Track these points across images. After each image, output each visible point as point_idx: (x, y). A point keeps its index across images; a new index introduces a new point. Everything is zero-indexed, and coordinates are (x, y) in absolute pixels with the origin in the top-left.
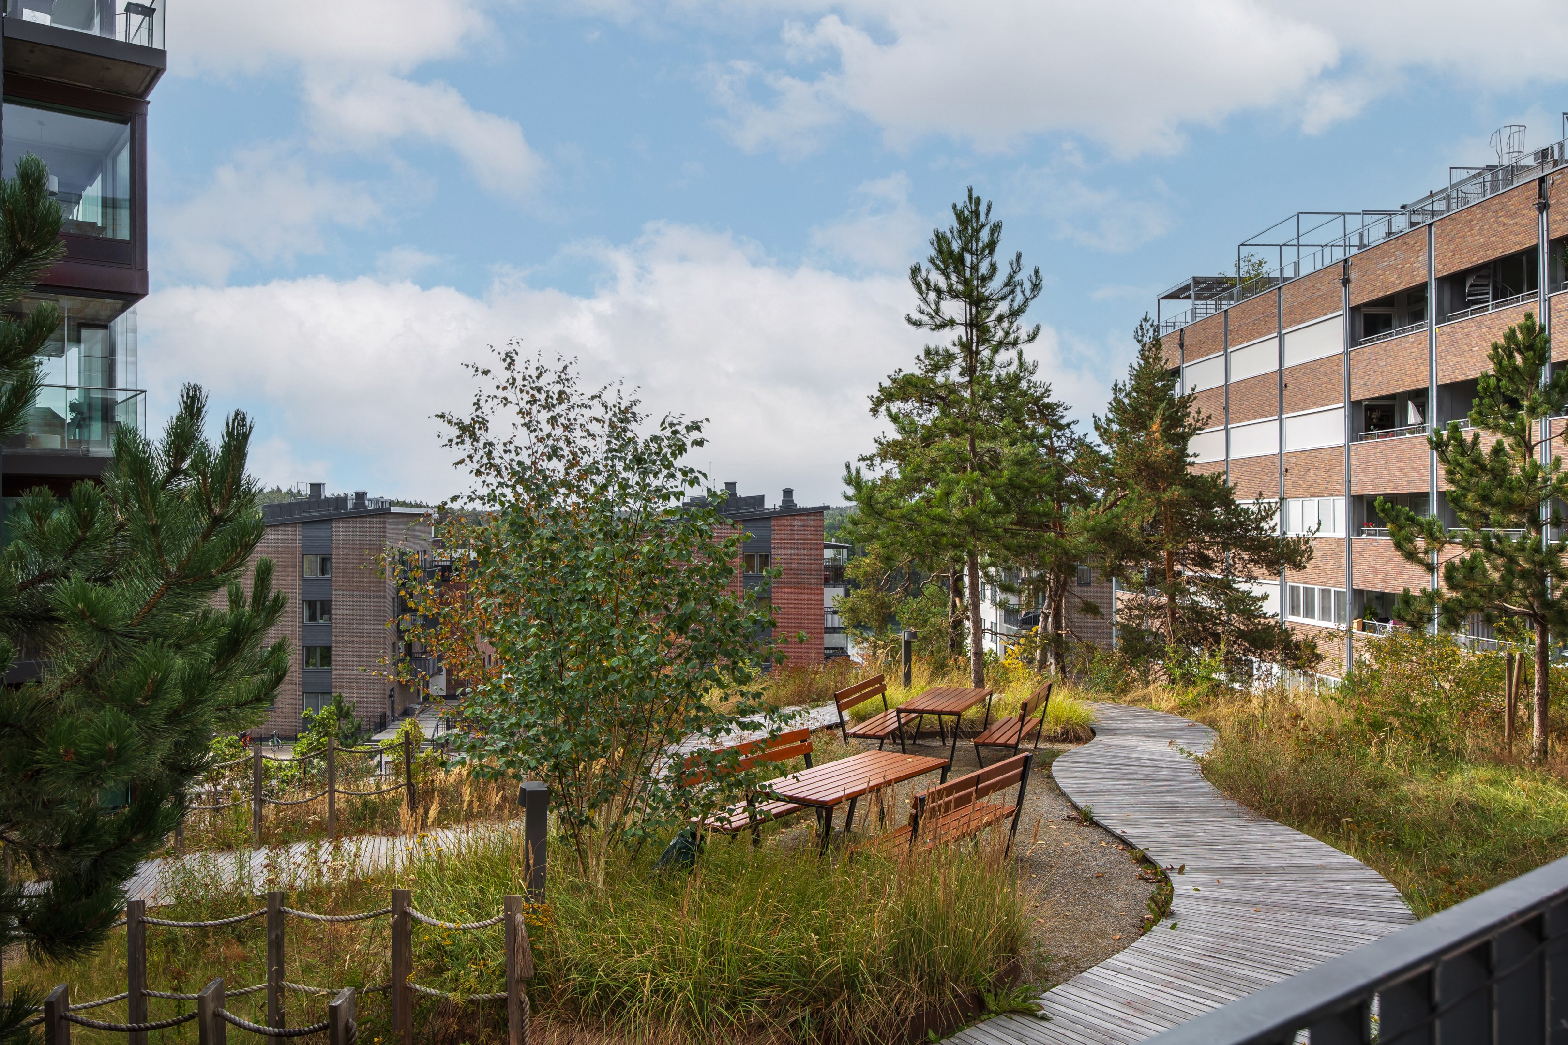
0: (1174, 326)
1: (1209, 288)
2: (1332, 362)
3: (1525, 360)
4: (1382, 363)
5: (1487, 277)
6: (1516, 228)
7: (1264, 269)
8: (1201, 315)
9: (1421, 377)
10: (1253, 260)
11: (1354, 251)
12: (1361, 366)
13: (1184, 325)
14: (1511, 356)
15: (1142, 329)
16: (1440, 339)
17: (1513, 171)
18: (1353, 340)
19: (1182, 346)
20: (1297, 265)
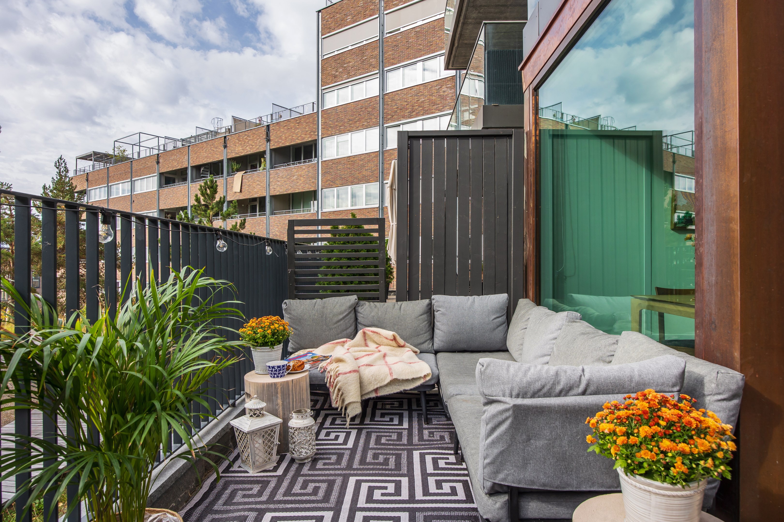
0: (84, 172)
1: (101, 157)
2: (152, 193)
3: (210, 191)
4: (171, 196)
5: (208, 168)
6: (217, 152)
7: (126, 153)
8: (97, 168)
9: (185, 202)
10: (121, 149)
11: (161, 152)
12: (164, 196)
13: (88, 171)
14: (206, 190)
15: (59, 163)
16: (192, 188)
17: (216, 133)
18: (160, 186)
19: (87, 180)
20: (139, 153)
